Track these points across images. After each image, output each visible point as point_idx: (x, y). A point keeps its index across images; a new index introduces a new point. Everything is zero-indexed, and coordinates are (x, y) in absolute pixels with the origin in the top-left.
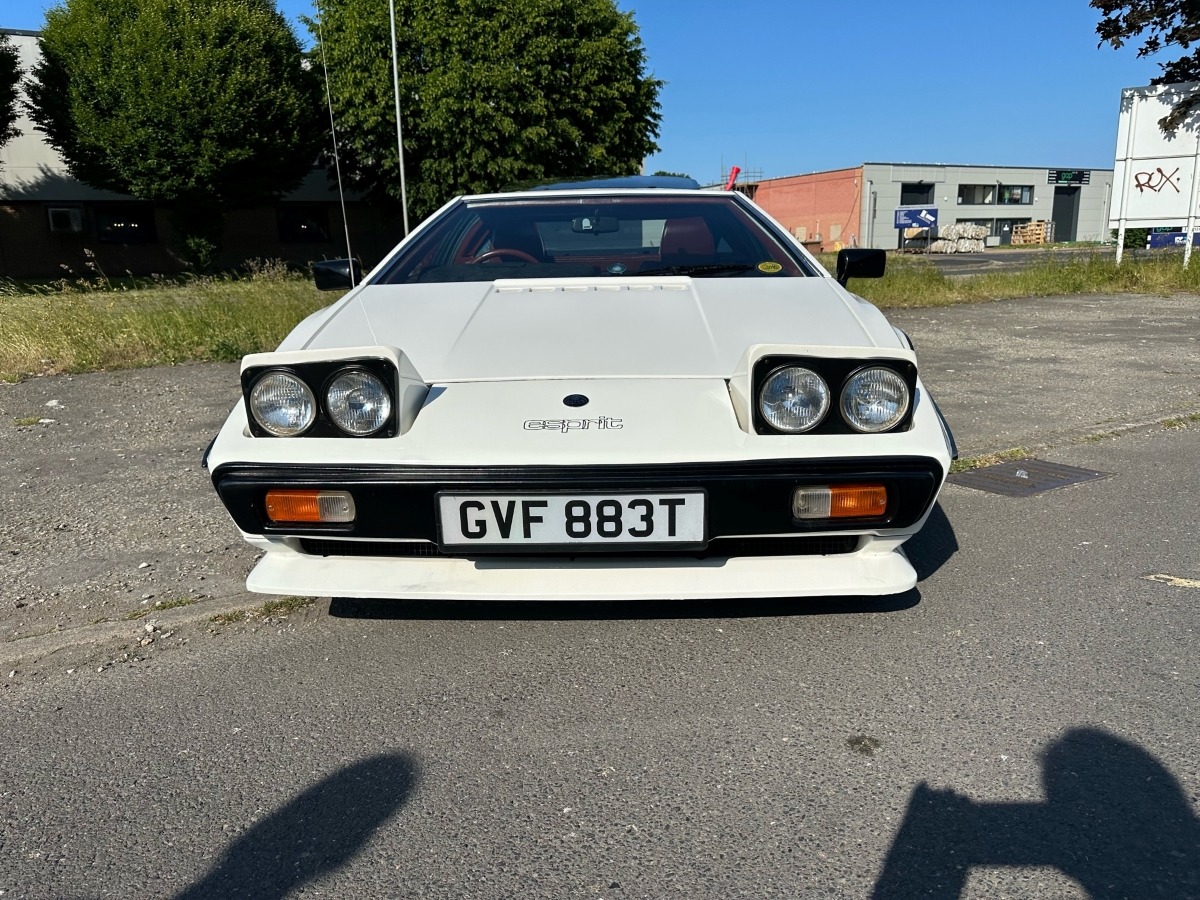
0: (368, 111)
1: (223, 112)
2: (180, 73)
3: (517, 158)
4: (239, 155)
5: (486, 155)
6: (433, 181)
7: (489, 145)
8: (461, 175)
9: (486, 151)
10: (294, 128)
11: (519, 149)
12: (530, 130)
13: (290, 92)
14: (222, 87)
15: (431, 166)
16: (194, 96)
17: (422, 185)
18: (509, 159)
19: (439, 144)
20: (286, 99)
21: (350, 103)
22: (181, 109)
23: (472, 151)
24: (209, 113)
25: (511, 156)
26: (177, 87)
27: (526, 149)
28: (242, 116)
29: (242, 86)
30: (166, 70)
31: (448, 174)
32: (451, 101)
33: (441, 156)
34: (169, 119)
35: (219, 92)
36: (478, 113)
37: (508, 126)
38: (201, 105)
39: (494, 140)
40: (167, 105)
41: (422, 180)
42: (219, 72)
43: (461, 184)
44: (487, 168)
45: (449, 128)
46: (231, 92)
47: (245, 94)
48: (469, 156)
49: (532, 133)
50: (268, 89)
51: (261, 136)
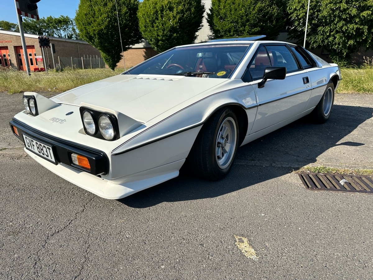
0: (301, 12)
1: (253, 17)
2: (243, 6)
3: (356, 24)
4: (256, 30)
5: (343, 23)
6: (321, 35)
7: (345, 20)
8: (333, 31)
9: (344, 22)
10: (274, 20)
11: (357, 20)
12: (364, 12)
13: (275, 8)
14: (254, 9)
15: (321, 29)
16: (245, 13)
17: (317, 36)
18: (353, 25)
19: (326, 21)
20: (273, 11)
21: (295, 9)
22: (241, 17)
23: (338, 22)
24: (249, 18)
25: (354, 23)
26: (241, 10)
27: (361, 20)
28: (258, 18)
29: (260, 8)
30: (239, 5)
31: (327, 32)
32: (332, 5)
33: (326, 25)
34: (238, 20)
35: (252, 10)
36: (342, 9)
37: (354, 12)
38: (247, 16)
39: (347, 17)
40: (238, 16)
41: (318, 34)
42: (254, 4)
43: (332, 35)
44: (342, 28)
45: (330, 15)
46: (256, 10)
47: (260, 10)
48: (336, 25)
49: (365, 14)
50: (268, 8)
51: (263, 24)
